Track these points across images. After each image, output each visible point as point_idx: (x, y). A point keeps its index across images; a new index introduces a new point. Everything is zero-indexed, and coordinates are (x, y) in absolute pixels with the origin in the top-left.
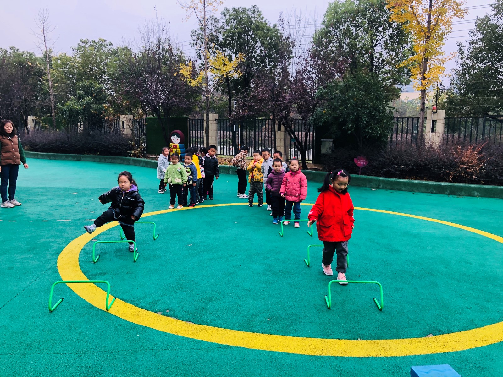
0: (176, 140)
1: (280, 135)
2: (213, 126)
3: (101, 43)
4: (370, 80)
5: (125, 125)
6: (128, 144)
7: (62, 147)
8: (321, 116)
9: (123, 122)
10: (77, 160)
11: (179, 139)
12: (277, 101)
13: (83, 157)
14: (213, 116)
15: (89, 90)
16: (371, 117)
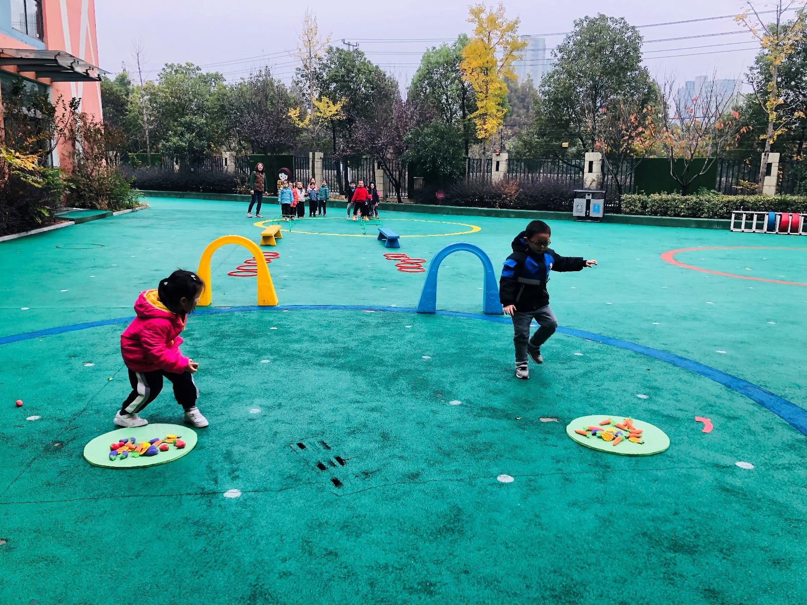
0: (283, 177)
1: (379, 173)
2: (318, 164)
3: (188, 67)
4: (444, 129)
5: (228, 162)
6: (233, 182)
7: (164, 184)
8: (408, 158)
9: (226, 159)
10: (180, 197)
11: (287, 176)
12: (374, 144)
13: (186, 194)
14: (319, 155)
15: (191, 126)
16: (445, 159)
